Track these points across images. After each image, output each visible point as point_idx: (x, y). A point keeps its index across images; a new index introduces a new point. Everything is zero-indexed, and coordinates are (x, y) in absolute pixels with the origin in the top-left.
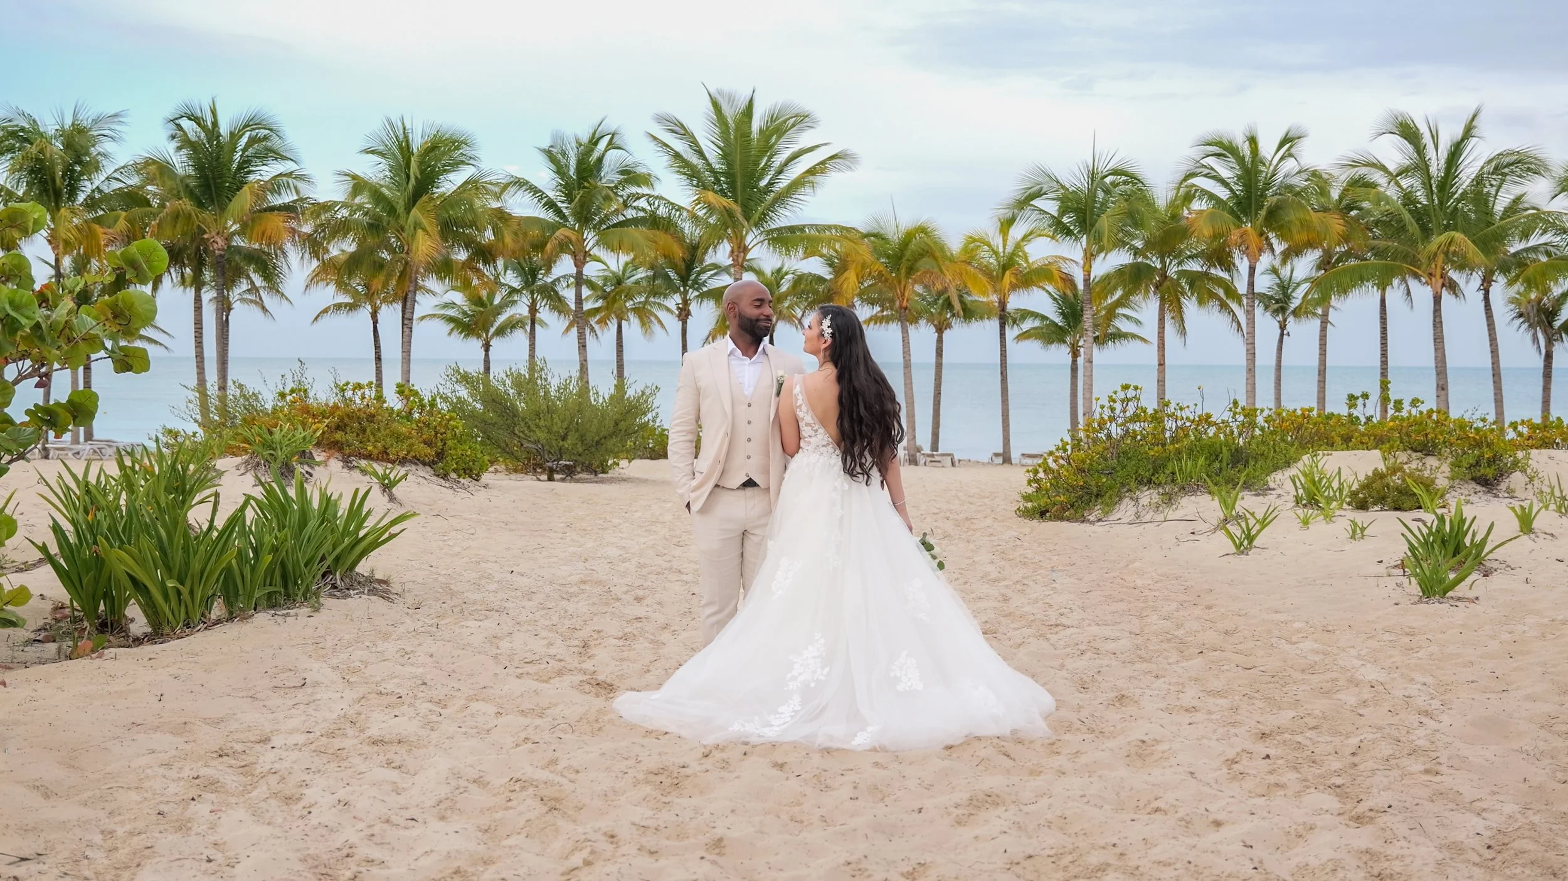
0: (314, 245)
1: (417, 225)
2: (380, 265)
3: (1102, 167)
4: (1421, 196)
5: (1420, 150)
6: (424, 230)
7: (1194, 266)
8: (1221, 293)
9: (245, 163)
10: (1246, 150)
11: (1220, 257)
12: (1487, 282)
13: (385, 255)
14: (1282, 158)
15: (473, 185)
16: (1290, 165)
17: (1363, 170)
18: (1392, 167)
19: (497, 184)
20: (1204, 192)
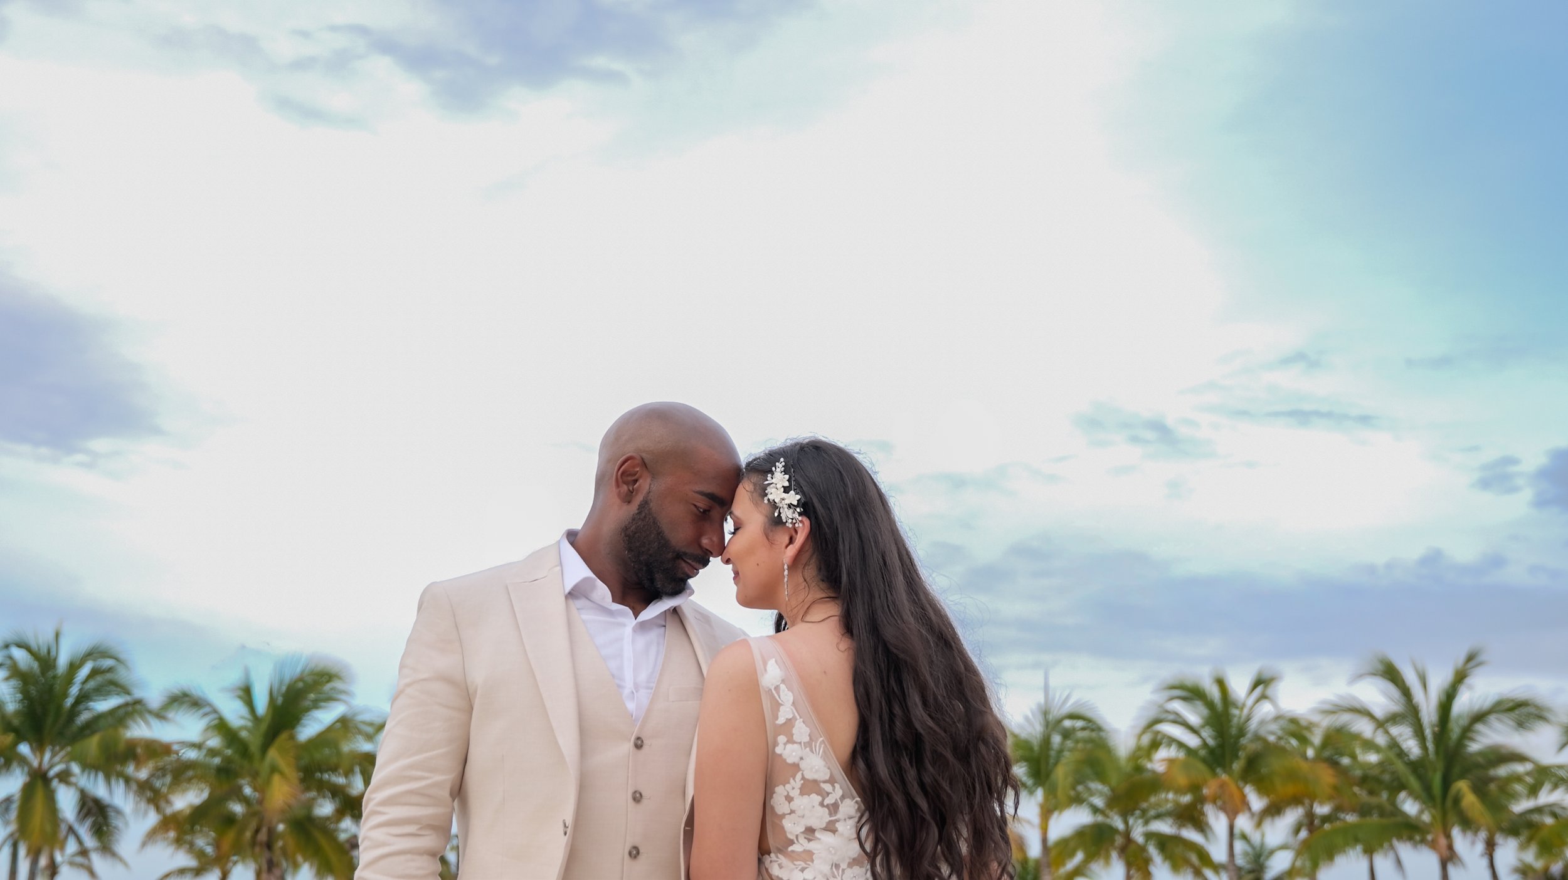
0: (151, 794)
1: (274, 769)
2: (230, 820)
3: (1056, 712)
4: (1412, 747)
5: (1406, 692)
6: (282, 773)
7: (1164, 827)
8: (1194, 858)
9: (84, 698)
10: (1214, 693)
11: (1192, 816)
12: (1490, 846)
13: (237, 808)
14: (1258, 701)
15: (345, 724)
16: (1266, 709)
17: (1345, 718)
18: (1379, 713)
19: (371, 724)
20: (1172, 741)
